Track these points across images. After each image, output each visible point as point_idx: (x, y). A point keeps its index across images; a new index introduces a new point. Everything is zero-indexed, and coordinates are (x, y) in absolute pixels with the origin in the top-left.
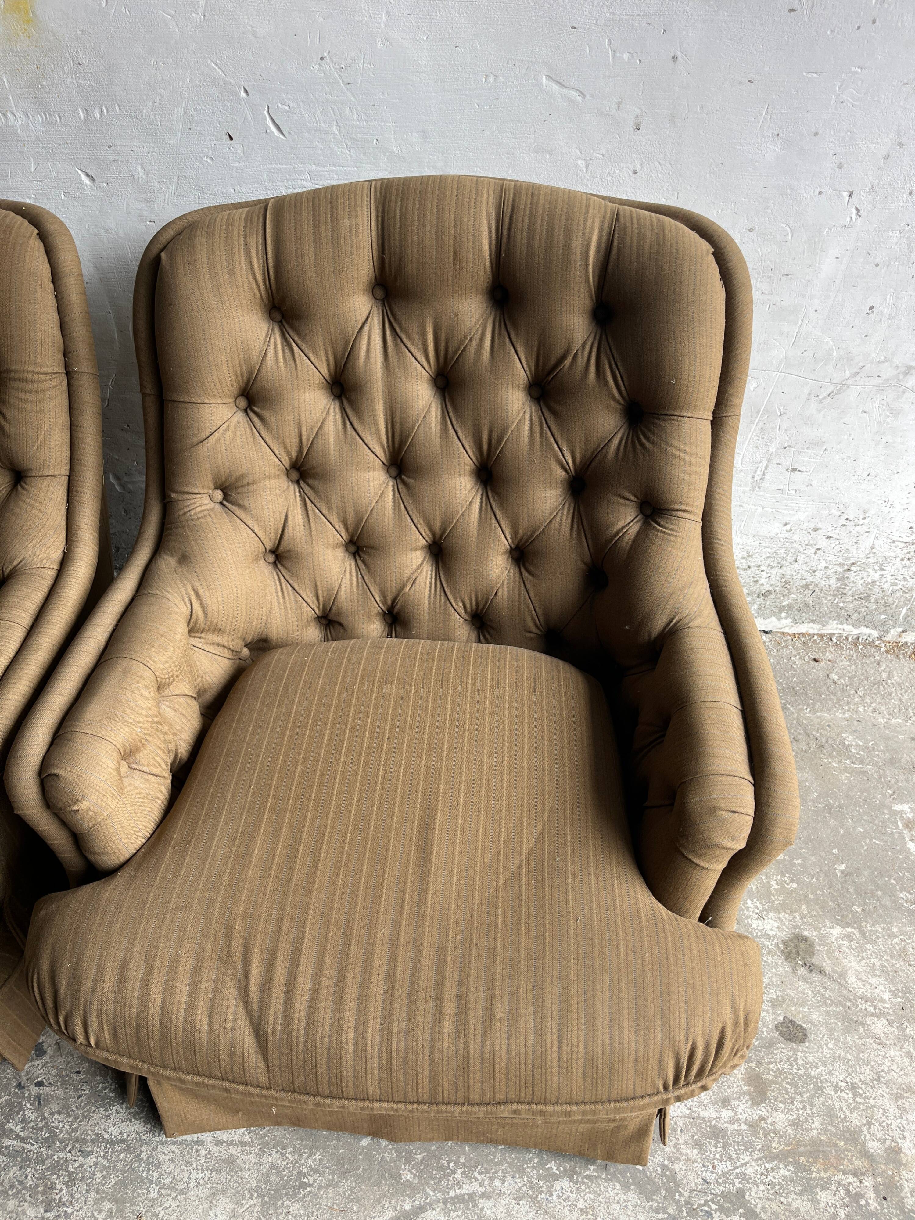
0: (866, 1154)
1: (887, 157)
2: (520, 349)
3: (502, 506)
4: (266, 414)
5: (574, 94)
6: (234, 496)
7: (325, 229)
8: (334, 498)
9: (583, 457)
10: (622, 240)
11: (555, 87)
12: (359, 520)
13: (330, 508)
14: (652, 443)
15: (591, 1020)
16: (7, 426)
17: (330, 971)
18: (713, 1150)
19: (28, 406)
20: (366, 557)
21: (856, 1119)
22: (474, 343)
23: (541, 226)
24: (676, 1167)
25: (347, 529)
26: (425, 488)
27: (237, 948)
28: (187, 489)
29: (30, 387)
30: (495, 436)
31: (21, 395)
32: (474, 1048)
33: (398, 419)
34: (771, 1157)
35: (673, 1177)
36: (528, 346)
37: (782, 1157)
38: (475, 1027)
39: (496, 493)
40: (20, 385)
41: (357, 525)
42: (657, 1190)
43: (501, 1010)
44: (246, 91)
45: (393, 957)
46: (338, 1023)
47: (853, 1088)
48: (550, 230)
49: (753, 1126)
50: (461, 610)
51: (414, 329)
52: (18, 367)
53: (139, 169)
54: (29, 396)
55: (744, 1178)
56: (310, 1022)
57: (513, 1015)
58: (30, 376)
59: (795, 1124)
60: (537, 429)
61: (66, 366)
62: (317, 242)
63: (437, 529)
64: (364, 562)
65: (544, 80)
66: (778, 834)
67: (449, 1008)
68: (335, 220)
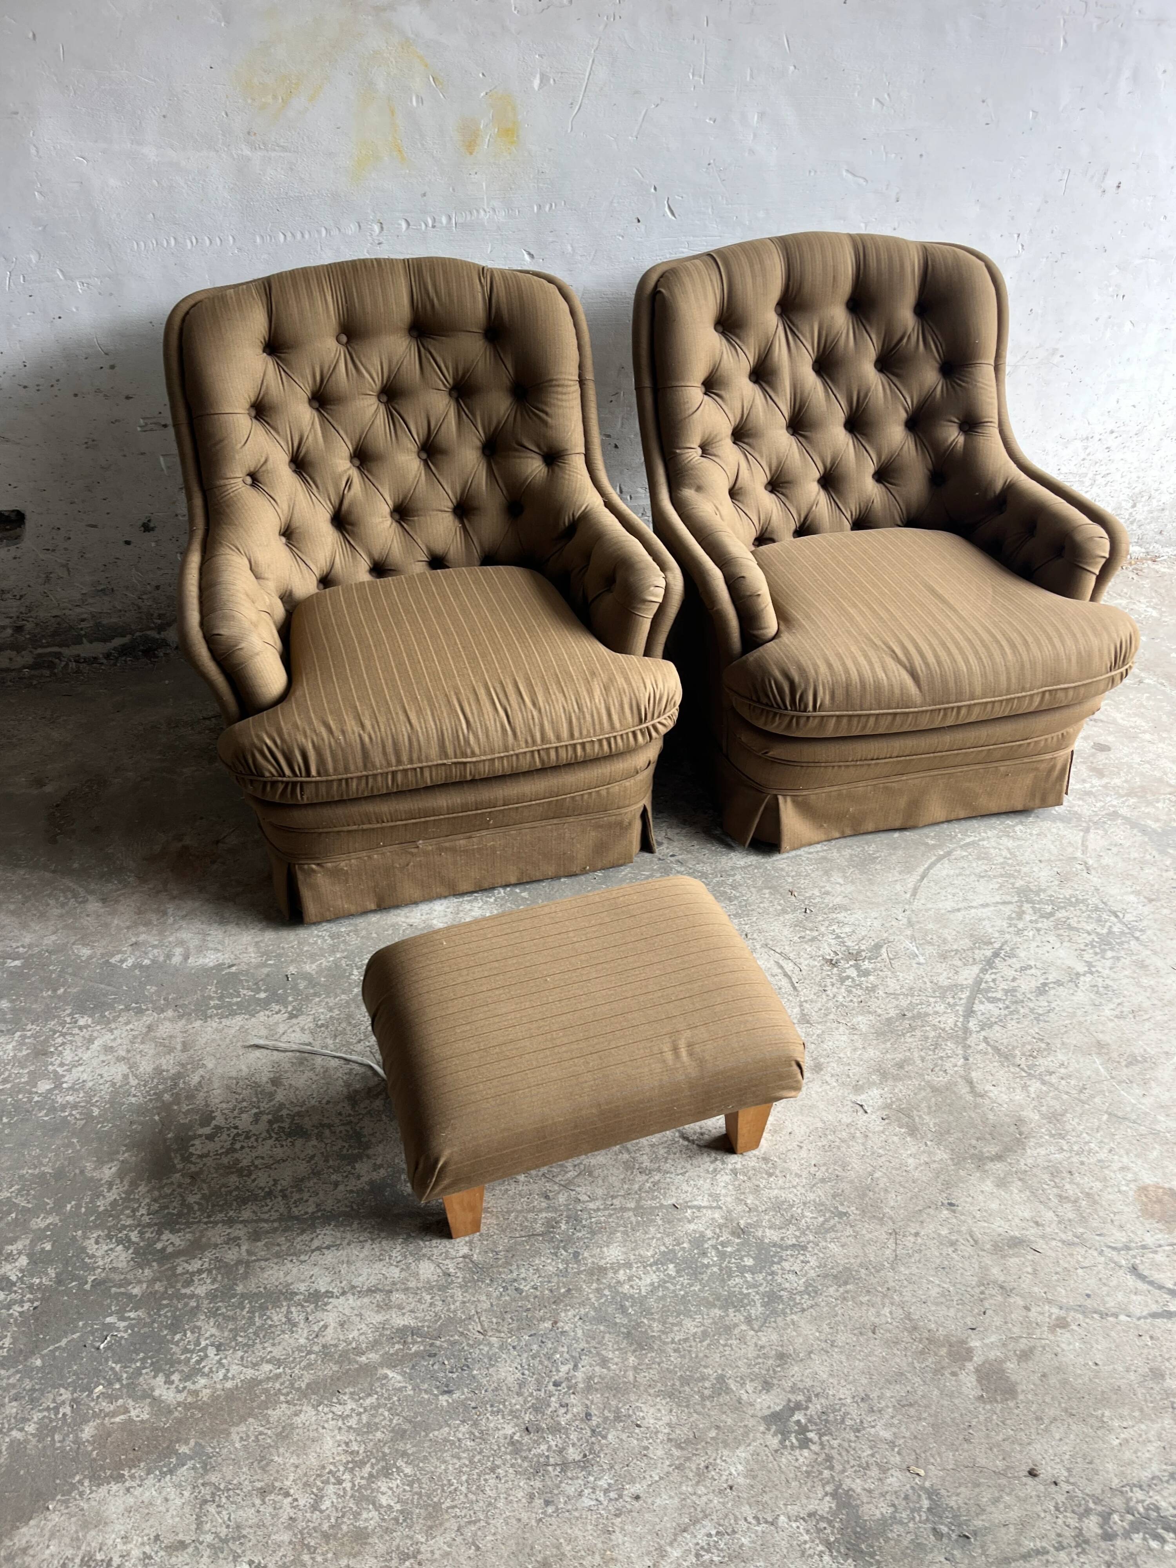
0: (1171, 786)
1: (1039, 210)
2: (874, 336)
3: (869, 441)
4: (722, 393)
5: (861, 181)
6: (711, 451)
7: (757, 267)
8: (764, 449)
9: (919, 401)
10: (933, 261)
11: (850, 176)
12: (779, 463)
13: (762, 456)
14: (967, 382)
15: (1074, 635)
16: (549, 420)
17: (935, 642)
18: (1091, 800)
19: (564, 404)
20: (784, 491)
21: (1158, 774)
22: (844, 335)
23: (884, 256)
24: (1076, 809)
25: (770, 470)
26: (818, 436)
27: (879, 643)
28: (688, 445)
29: (564, 390)
30: (862, 395)
31: (560, 397)
32: (1025, 657)
33: (798, 391)
34: (1123, 796)
35: (1076, 813)
36: (878, 334)
37: (1128, 795)
38: (1021, 649)
39: (864, 434)
40: (560, 389)
41: (777, 468)
42: (1070, 819)
43: (1030, 639)
44: (655, 189)
45: (962, 633)
46: (954, 660)
47: (1148, 762)
48: (890, 258)
49: (1105, 786)
50: (849, 517)
51: (806, 329)
52: (559, 376)
53: (569, 247)
54: (564, 397)
55: (1114, 806)
56: (939, 663)
57: (1037, 640)
58: (566, 382)
59: (1126, 781)
60: (887, 387)
61: (580, 376)
62: (754, 277)
63: (828, 465)
64: (783, 494)
65: (844, 173)
66: (1123, 546)
67: (1004, 643)
68: (761, 262)
